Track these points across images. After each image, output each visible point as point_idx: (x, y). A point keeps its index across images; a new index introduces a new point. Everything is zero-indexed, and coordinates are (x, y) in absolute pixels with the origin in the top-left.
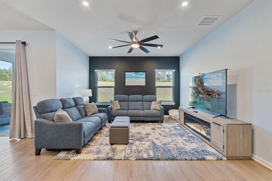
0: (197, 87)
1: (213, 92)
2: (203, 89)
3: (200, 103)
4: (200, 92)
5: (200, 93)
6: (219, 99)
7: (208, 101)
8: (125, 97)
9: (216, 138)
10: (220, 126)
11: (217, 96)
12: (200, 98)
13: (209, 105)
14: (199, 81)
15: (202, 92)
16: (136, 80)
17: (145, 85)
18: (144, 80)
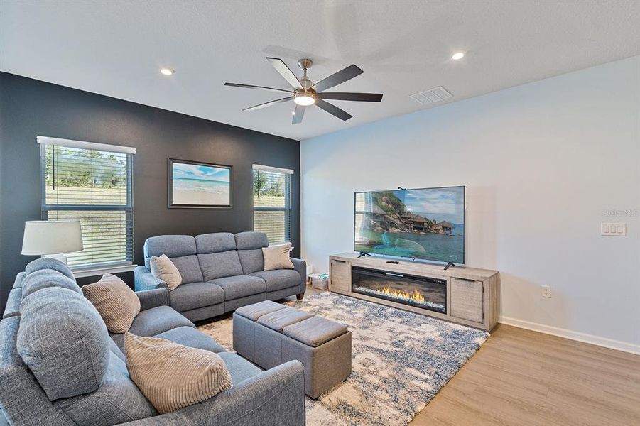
0: (384, 212)
1: (431, 224)
2: (403, 218)
3: (393, 245)
4: (392, 223)
5: (393, 225)
6: (447, 237)
7: (417, 240)
8: (186, 240)
9: (463, 304)
10: (473, 283)
11: (442, 231)
12: (394, 236)
13: (421, 247)
14: (388, 203)
15: (399, 222)
16: (206, 189)
17: (229, 204)
18: (227, 189)
